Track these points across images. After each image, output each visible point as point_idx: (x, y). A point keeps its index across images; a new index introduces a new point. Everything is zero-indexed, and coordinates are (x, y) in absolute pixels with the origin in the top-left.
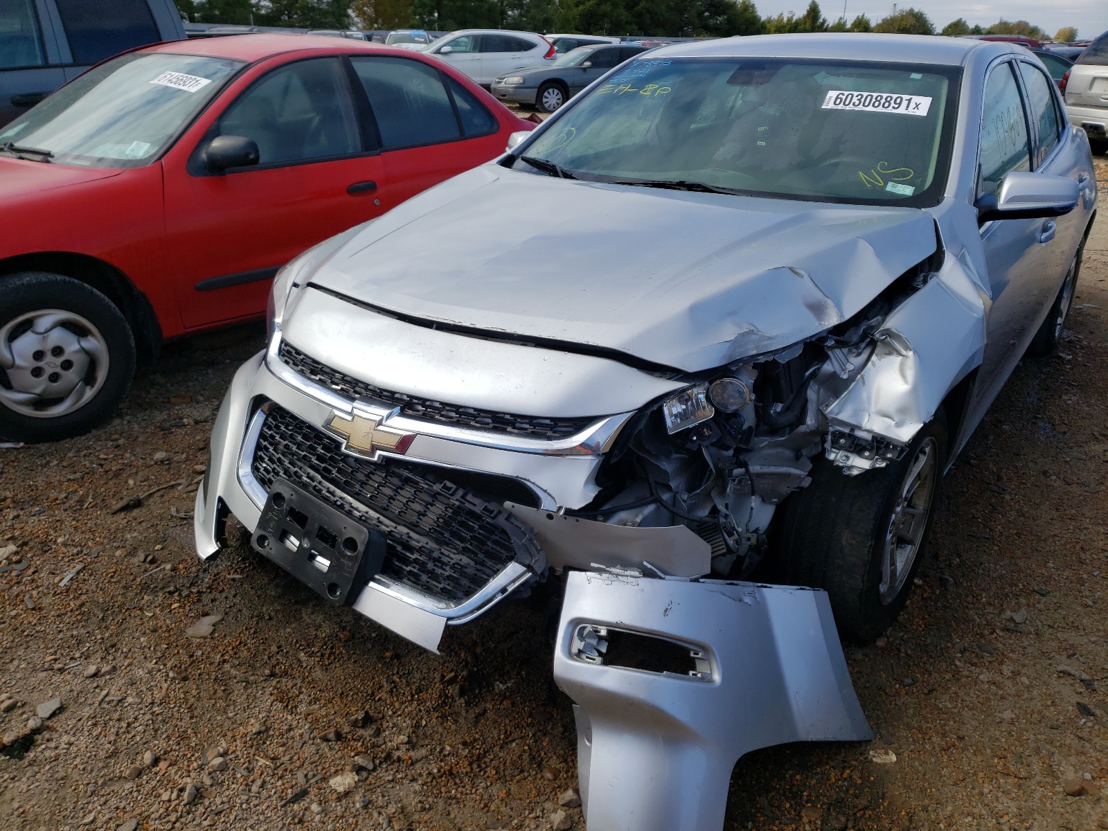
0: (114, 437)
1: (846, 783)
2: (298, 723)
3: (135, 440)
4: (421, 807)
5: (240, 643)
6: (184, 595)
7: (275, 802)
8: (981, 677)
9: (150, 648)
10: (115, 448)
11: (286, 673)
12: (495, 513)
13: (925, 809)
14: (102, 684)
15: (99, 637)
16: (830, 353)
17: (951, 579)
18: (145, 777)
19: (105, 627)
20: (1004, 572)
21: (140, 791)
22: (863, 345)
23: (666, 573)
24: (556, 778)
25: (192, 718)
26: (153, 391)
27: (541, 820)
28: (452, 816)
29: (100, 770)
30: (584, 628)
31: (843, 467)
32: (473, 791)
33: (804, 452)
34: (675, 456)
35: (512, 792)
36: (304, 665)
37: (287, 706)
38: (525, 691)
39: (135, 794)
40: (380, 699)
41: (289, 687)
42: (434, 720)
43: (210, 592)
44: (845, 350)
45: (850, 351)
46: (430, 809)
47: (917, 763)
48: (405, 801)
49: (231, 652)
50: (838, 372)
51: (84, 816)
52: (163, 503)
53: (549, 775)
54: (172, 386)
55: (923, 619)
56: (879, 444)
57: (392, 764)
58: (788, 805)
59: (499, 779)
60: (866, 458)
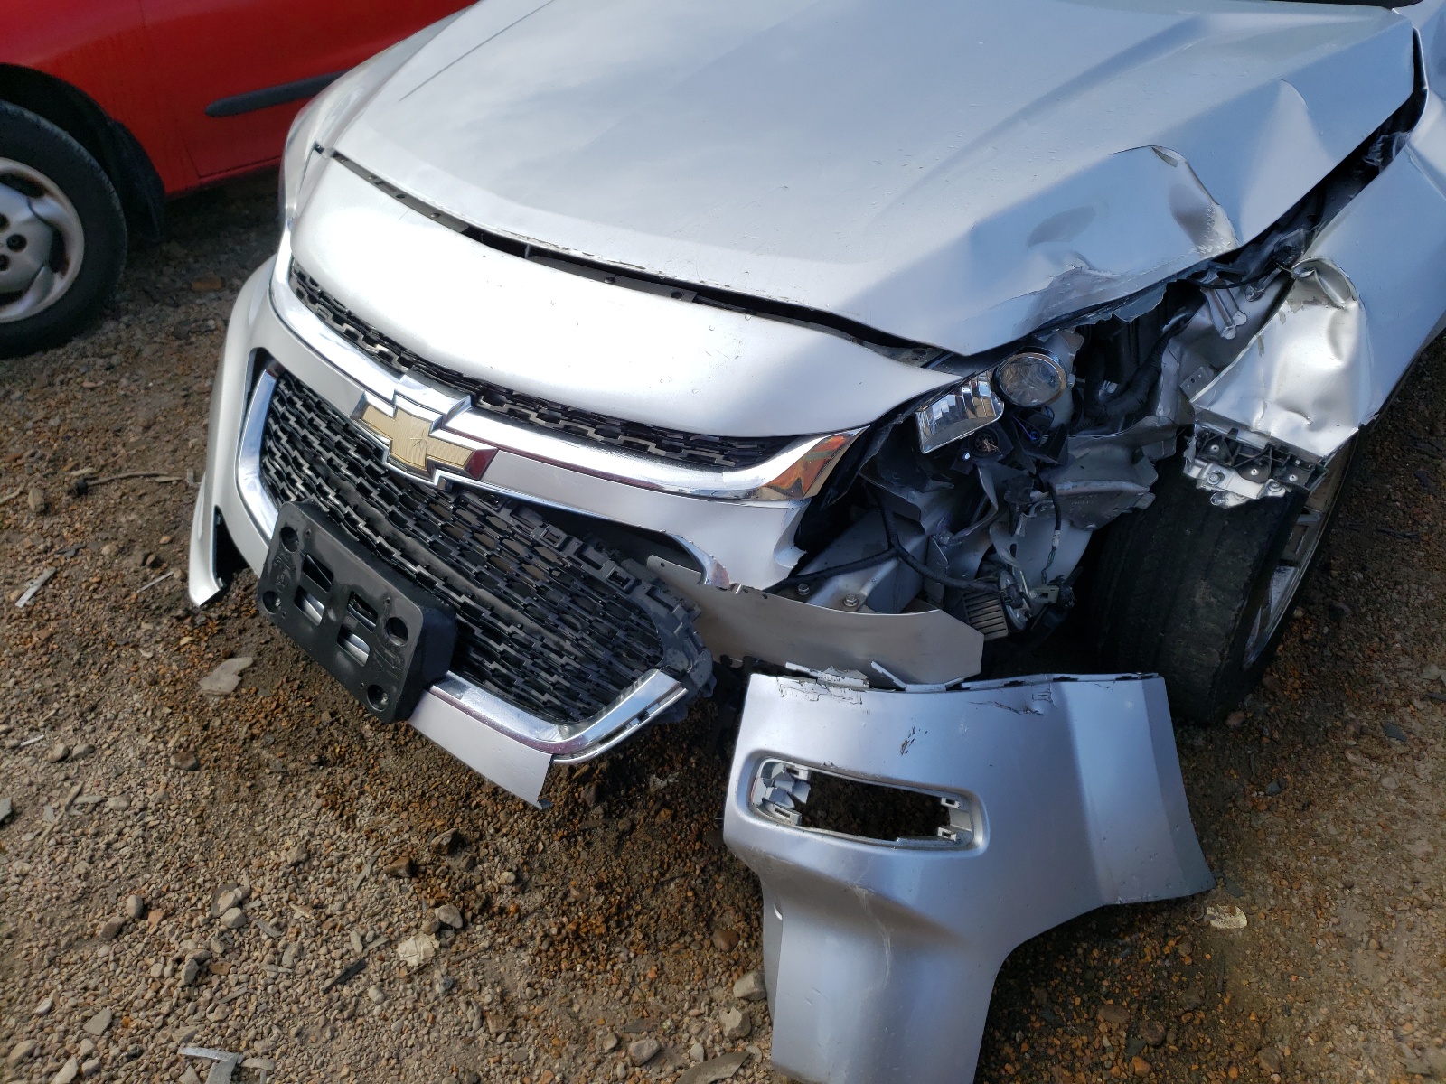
0: (105, 351)
1: (1167, 963)
2: (356, 845)
3: (137, 355)
4: (530, 995)
5: (277, 706)
6: (198, 622)
7: (315, 982)
8: (1385, 781)
9: (145, 713)
10: (107, 369)
11: (341, 758)
12: (630, 583)
13: (1287, 1010)
14: (72, 773)
15: (72, 693)
16: (1208, 295)
17: (1346, 608)
18: (127, 938)
19: (82, 677)
20: (1431, 597)
21: (119, 960)
22: (1267, 280)
23: (908, 680)
24: (732, 947)
25: (201, 834)
26: (168, 270)
27: (706, 1019)
28: (576, 1008)
29: (63, 923)
30: (772, 765)
31: (1211, 493)
32: (609, 967)
33: (1146, 450)
34: (933, 484)
35: (666, 969)
36: (369, 744)
37: (341, 816)
38: (693, 793)
39: (112, 966)
40: (478, 805)
41: (346, 782)
42: (556, 843)
43: (238, 617)
44: (1235, 291)
45: (1243, 292)
46: (544, 995)
47: (1277, 930)
48: (507, 981)
49: (263, 722)
50: (1219, 329)
51: (39, 999)
52: (174, 462)
53: (721, 943)
54: (196, 261)
55: (1301, 677)
56: (1278, 457)
57: (491, 917)
58: (1078, 1001)
59: (648, 947)
60: (1253, 480)
